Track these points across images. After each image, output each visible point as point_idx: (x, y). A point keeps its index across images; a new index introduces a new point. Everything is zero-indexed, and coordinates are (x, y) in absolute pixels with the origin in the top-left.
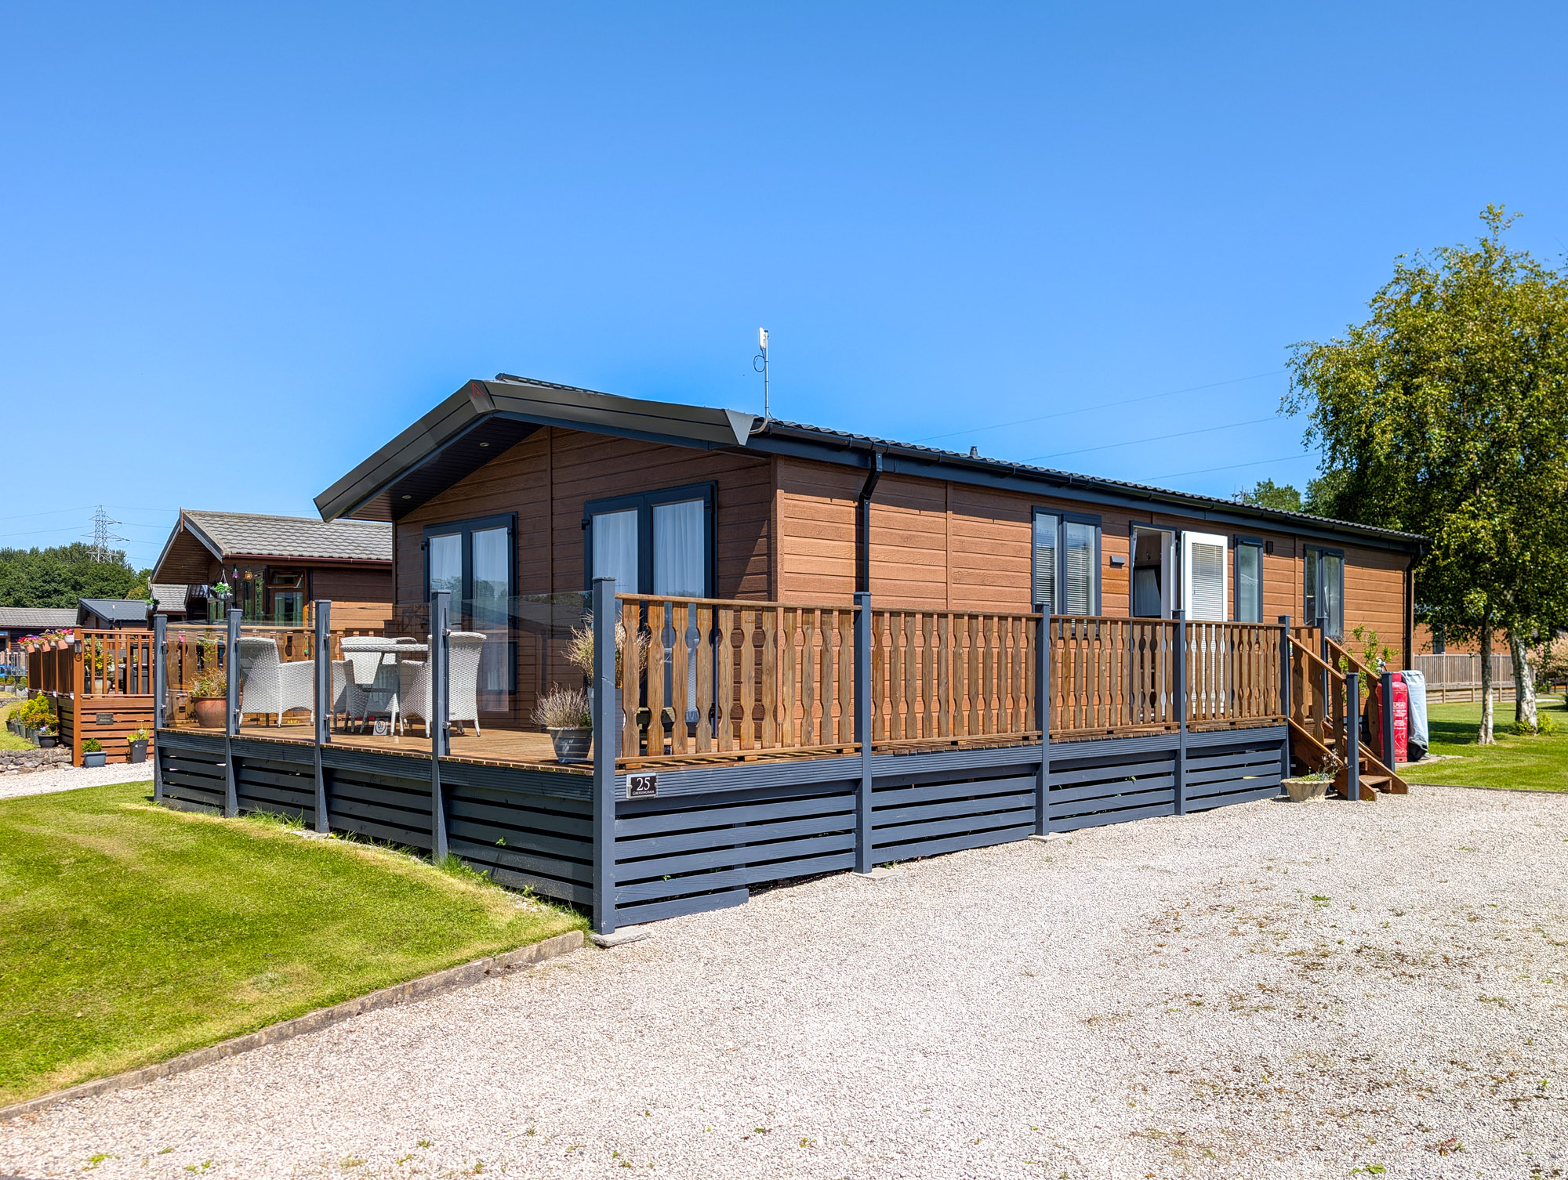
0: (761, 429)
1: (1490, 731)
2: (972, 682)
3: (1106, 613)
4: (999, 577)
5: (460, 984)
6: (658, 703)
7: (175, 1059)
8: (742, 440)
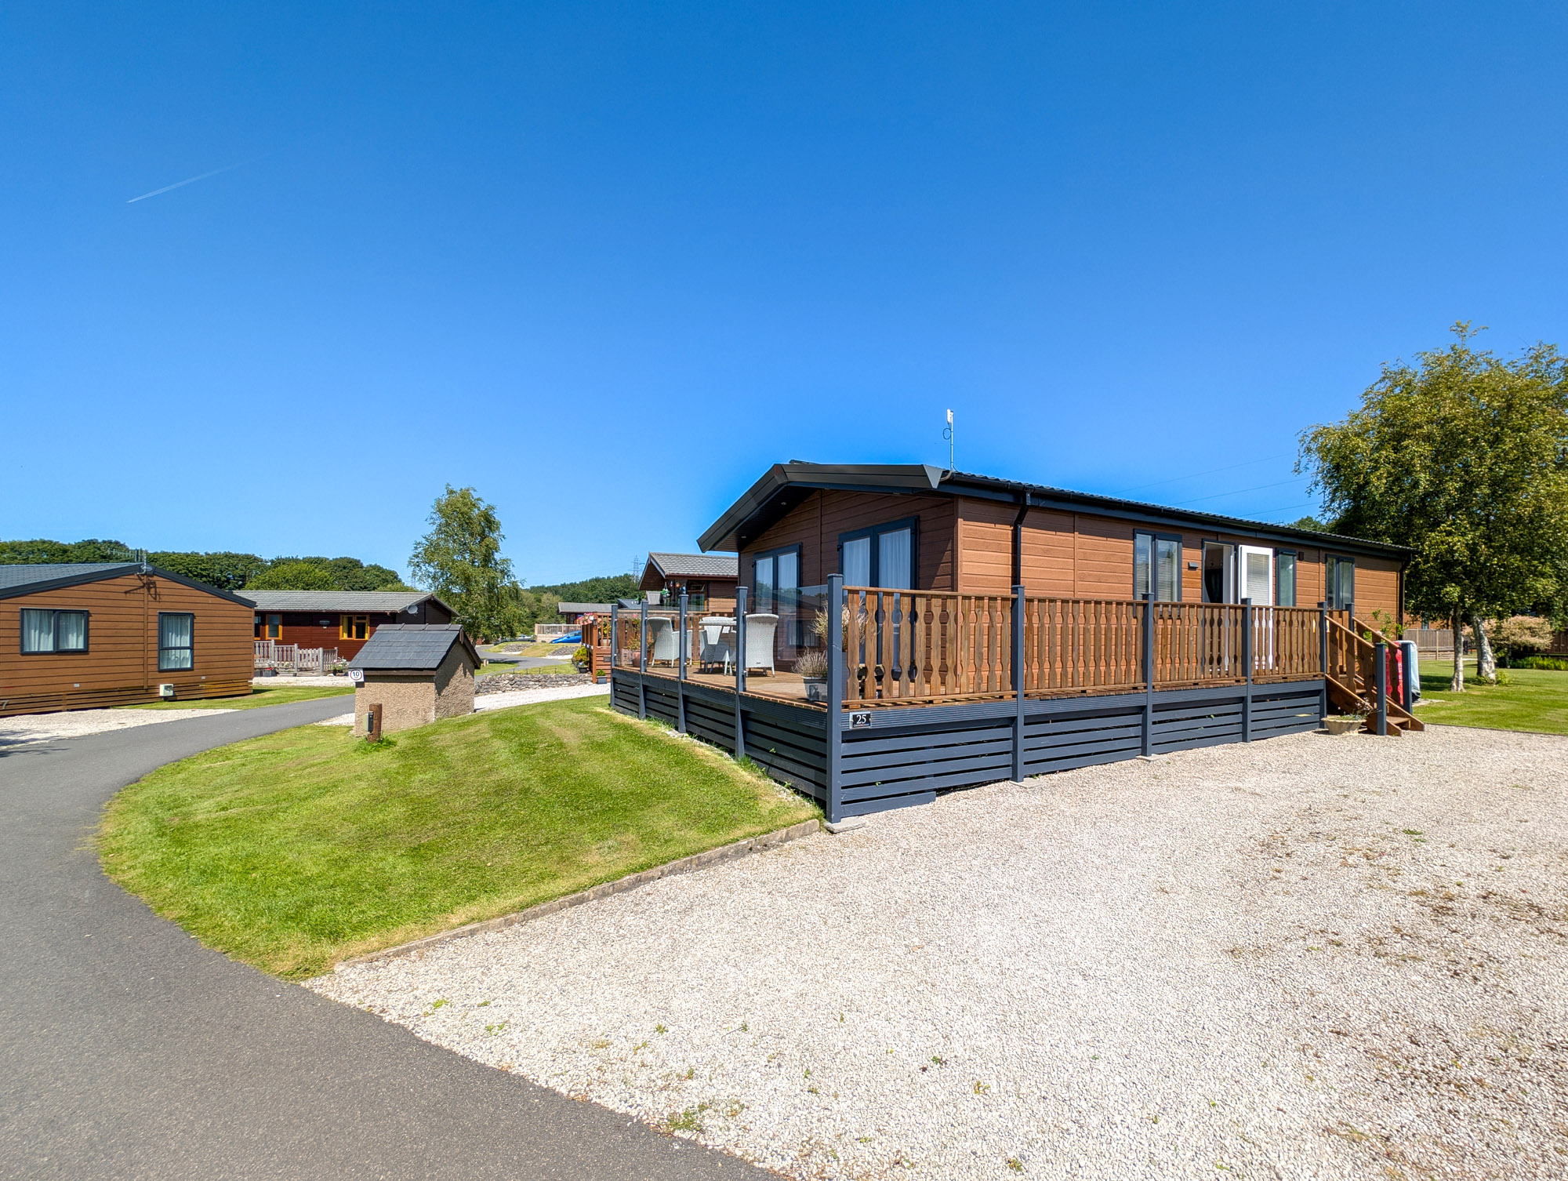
0: (948, 477)
1: (1461, 683)
2: (1097, 649)
3: (1184, 600)
4: (1111, 576)
5: (731, 857)
6: (872, 663)
7: (529, 910)
8: (935, 485)
